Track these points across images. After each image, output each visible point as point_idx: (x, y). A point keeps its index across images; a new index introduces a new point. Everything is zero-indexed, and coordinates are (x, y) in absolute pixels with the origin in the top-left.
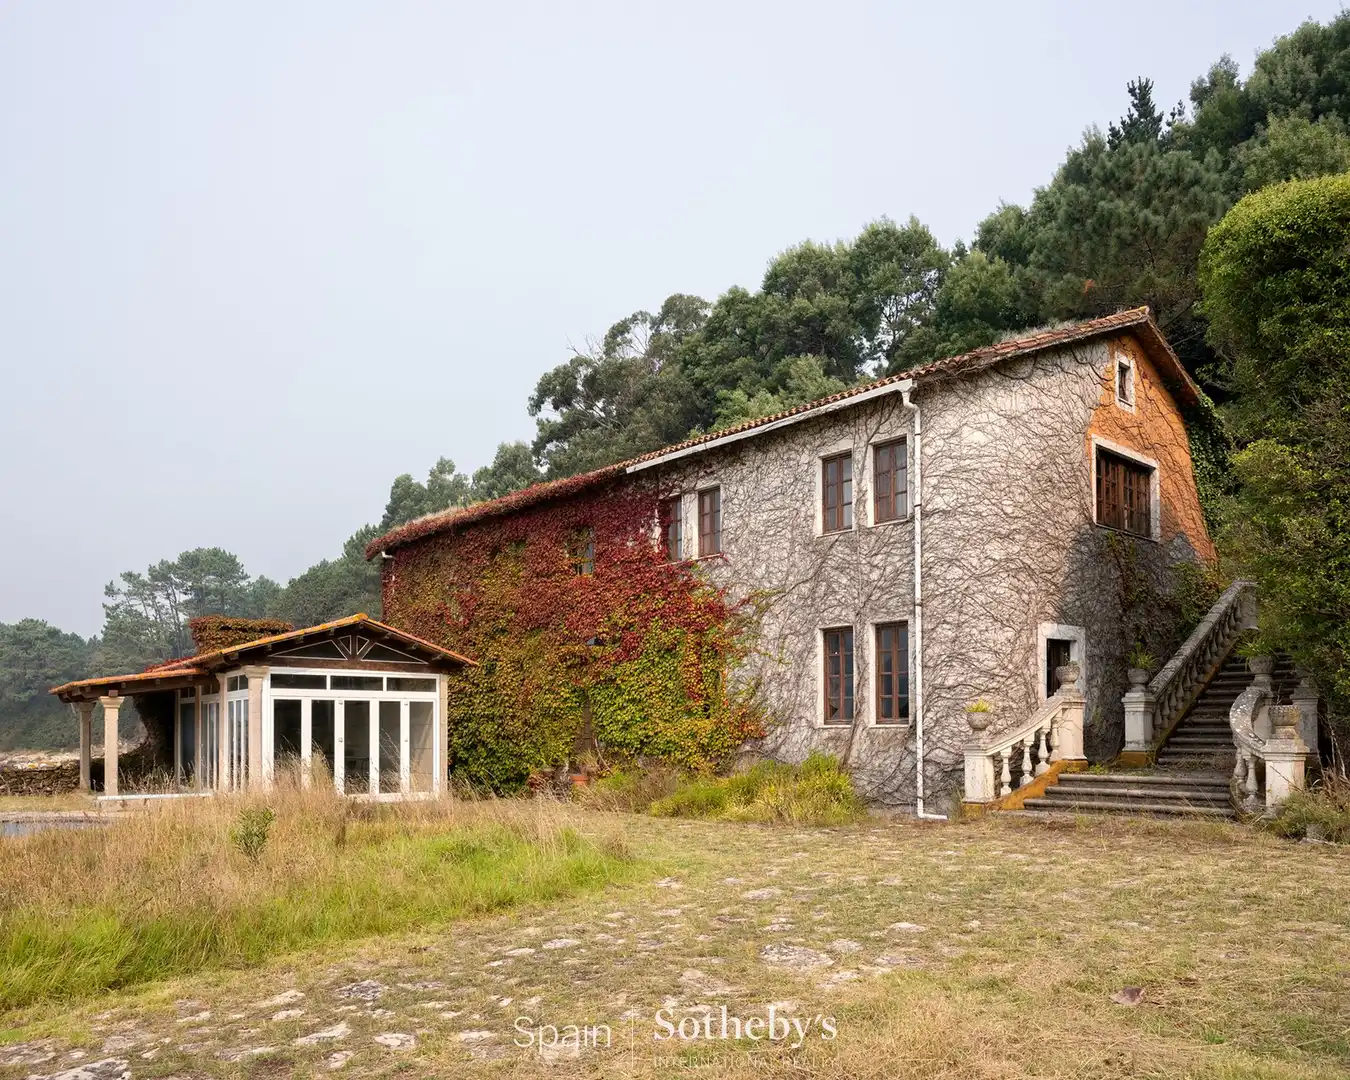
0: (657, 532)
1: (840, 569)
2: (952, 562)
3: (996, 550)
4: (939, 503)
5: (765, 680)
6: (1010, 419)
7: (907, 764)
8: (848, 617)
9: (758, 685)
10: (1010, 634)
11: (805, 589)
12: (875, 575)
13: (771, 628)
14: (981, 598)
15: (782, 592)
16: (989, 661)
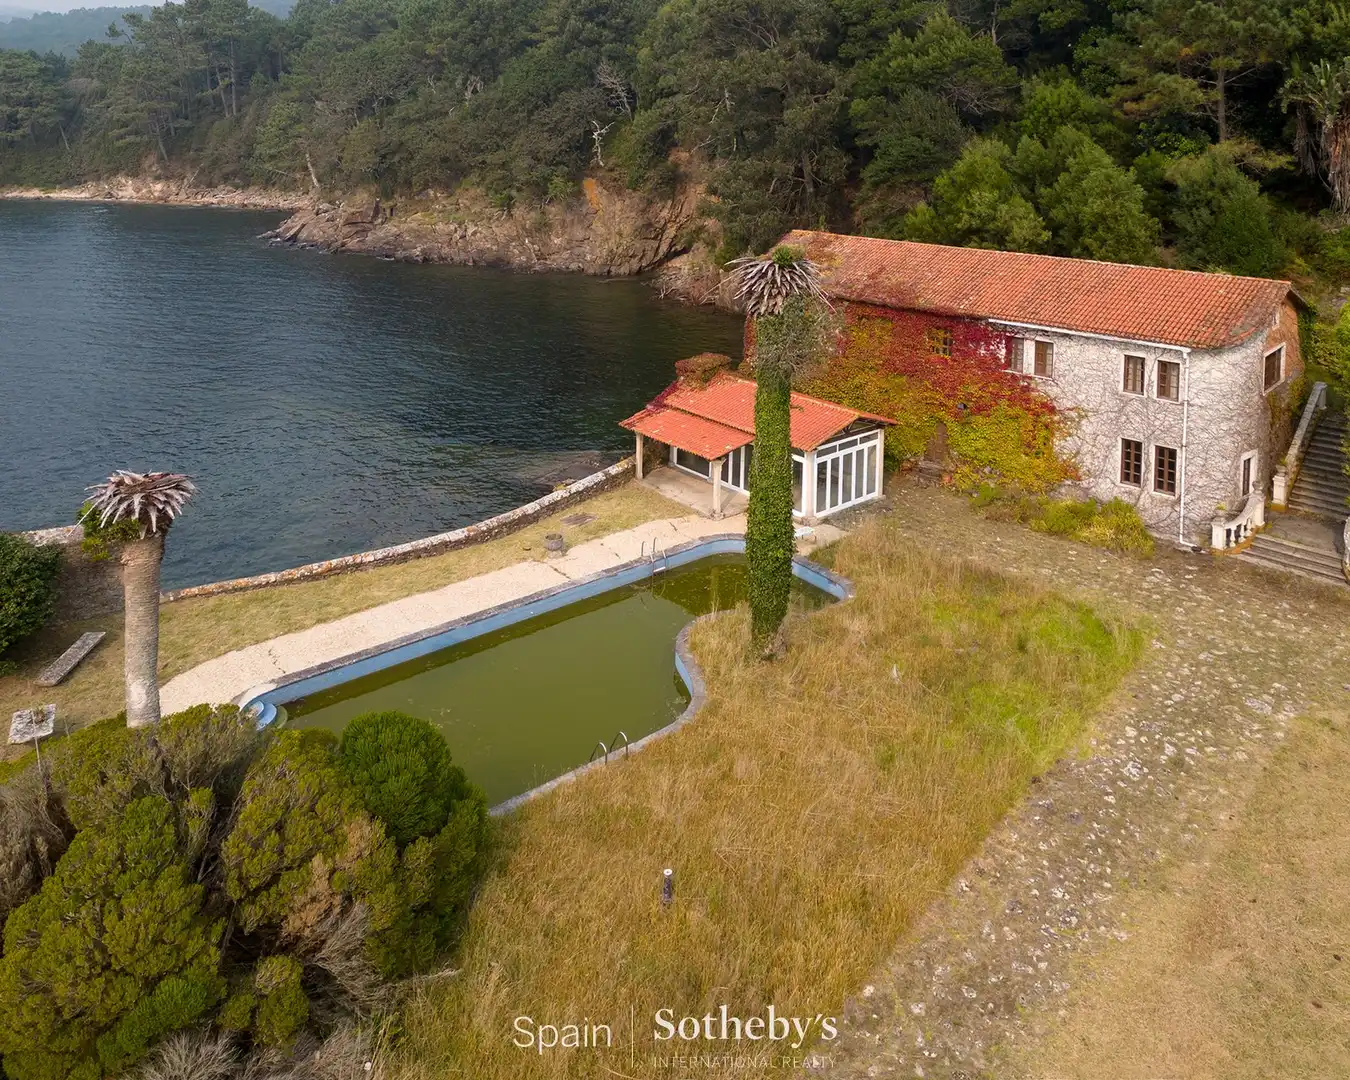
0: (1004, 351)
1: (1136, 413)
2: (1203, 430)
3: (1224, 426)
4: (1196, 401)
5: (1082, 452)
6: (1233, 365)
7: (1174, 515)
8: (1138, 437)
9: (1078, 453)
10: (1229, 462)
11: (1112, 415)
12: (1157, 423)
13: (1087, 427)
14: (1217, 448)
15: (1096, 412)
16: (1220, 476)
